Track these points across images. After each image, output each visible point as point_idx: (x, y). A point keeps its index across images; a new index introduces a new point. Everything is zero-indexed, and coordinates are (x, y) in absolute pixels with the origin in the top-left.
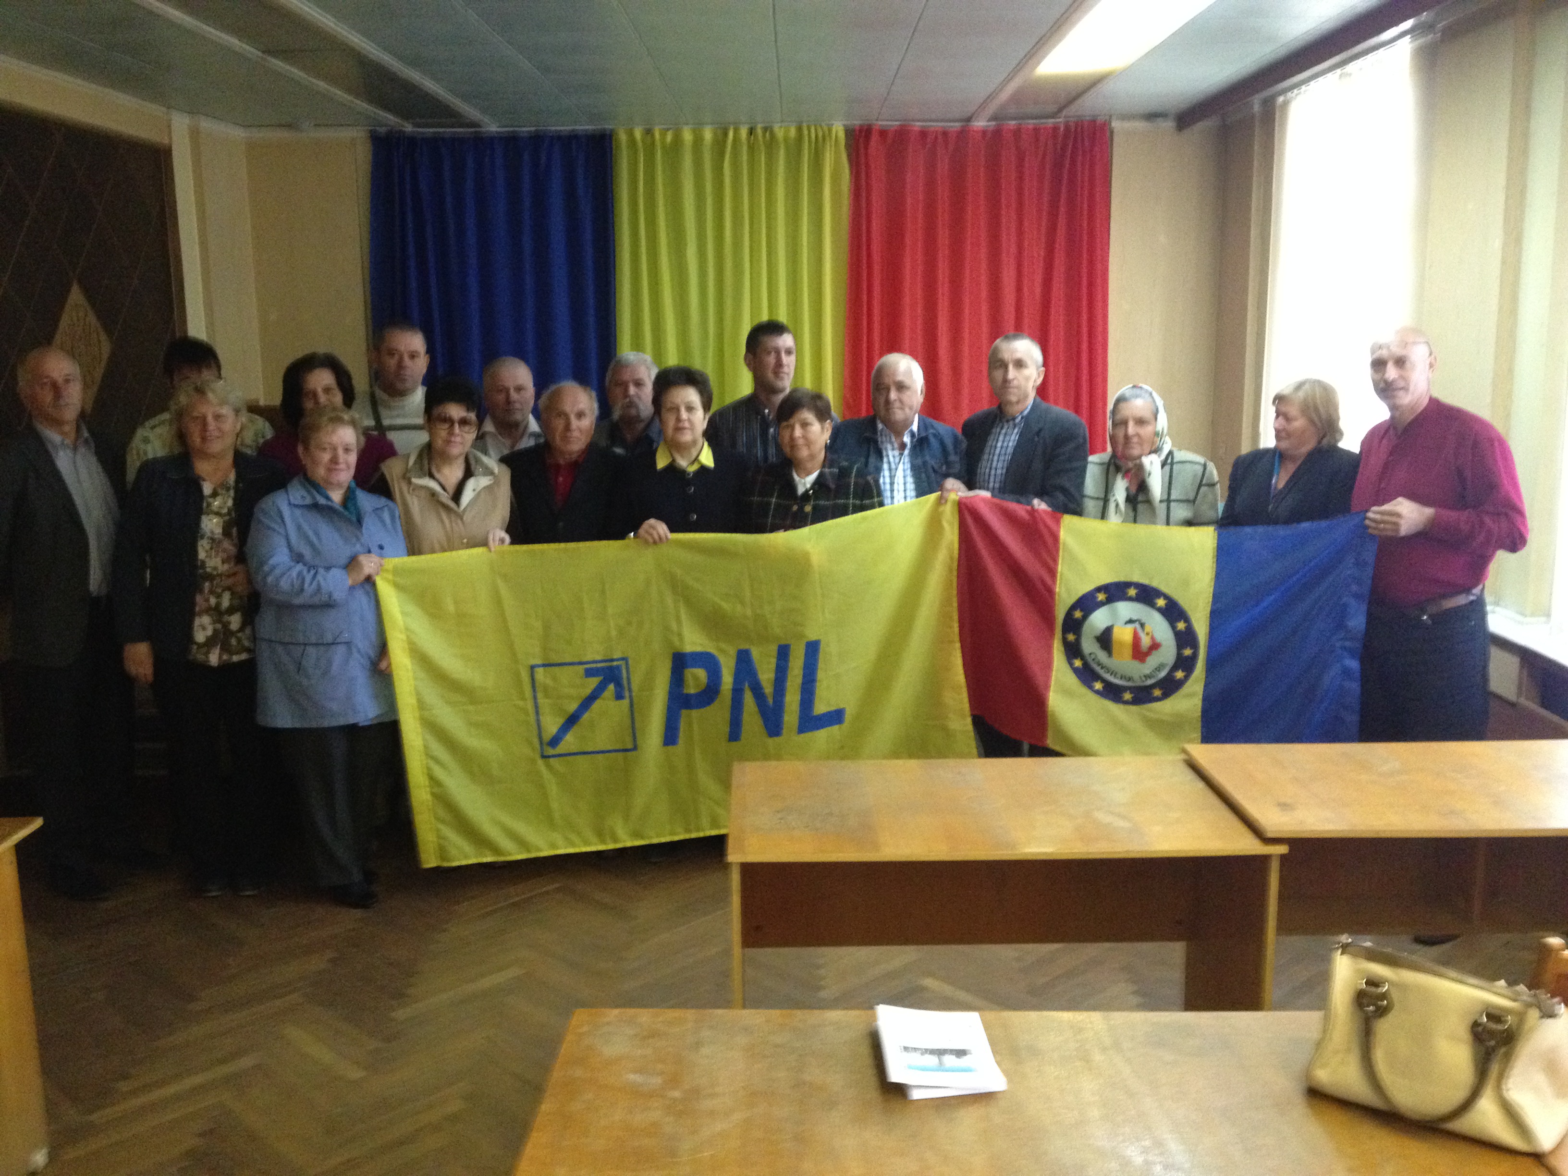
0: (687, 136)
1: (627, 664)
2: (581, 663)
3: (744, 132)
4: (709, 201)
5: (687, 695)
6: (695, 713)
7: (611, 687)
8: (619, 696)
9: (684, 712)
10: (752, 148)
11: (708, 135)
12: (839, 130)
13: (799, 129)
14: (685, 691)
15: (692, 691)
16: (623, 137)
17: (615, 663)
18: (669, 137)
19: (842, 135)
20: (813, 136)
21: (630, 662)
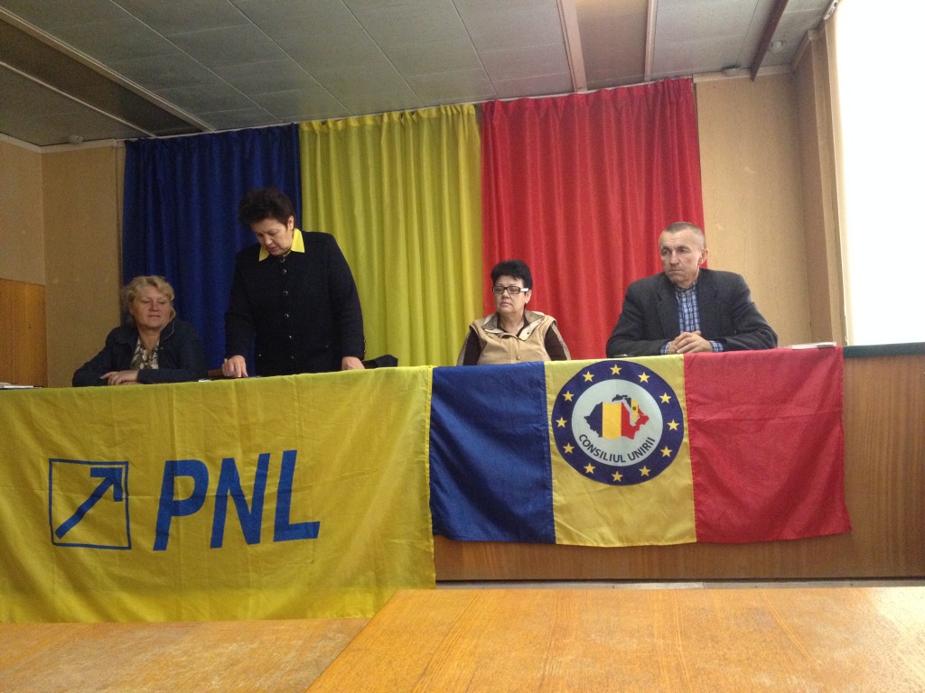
0: (353, 122)
1: (127, 468)
2: (89, 463)
3: (396, 115)
4: (371, 171)
5: (178, 502)
6: (182, 519)
7: (112, 488)
8: (117, 498)
9: (173, 518)
10: (403, 127)
11: (369, 120)
12: (469, 107)
13: (439, 110)
14: (175, 498)
15: (181, 498)
16: (305, 127)
17: (116, 466)
18: (340, 124)
19: (473, 111)
20: (450, 113)
21: (130, 466)
